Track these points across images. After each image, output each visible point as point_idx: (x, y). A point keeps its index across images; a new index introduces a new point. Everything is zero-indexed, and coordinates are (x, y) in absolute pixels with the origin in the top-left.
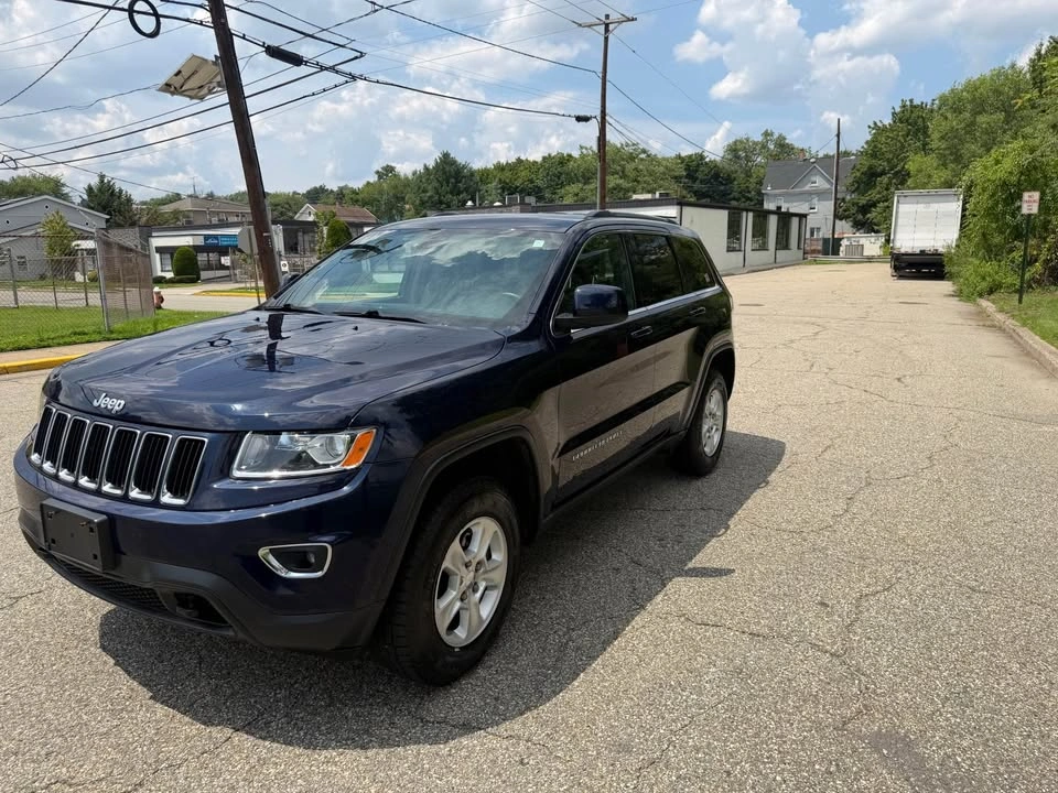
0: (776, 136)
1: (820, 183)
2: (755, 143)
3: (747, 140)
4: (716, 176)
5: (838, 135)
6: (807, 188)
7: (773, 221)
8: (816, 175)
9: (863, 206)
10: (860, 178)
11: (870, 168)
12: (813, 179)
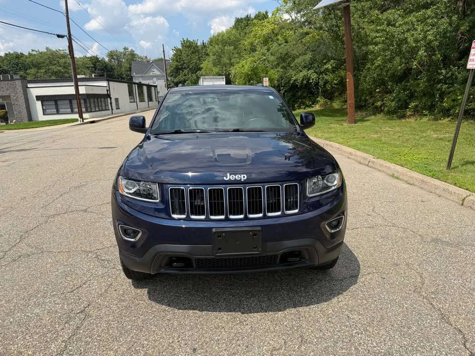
0: (130, 50)
1: (156, 72)
2: (120, 53)
3: (117, 51)
4: (106, 67)
5: (164, 51)
6: (151, 74)
7: (145, 88)
8: (154, 68)
9: (176, 82)
10: (173, 70)
11: (176, 66)
12: (153, 70)
